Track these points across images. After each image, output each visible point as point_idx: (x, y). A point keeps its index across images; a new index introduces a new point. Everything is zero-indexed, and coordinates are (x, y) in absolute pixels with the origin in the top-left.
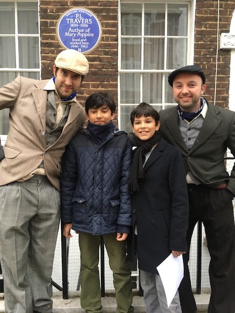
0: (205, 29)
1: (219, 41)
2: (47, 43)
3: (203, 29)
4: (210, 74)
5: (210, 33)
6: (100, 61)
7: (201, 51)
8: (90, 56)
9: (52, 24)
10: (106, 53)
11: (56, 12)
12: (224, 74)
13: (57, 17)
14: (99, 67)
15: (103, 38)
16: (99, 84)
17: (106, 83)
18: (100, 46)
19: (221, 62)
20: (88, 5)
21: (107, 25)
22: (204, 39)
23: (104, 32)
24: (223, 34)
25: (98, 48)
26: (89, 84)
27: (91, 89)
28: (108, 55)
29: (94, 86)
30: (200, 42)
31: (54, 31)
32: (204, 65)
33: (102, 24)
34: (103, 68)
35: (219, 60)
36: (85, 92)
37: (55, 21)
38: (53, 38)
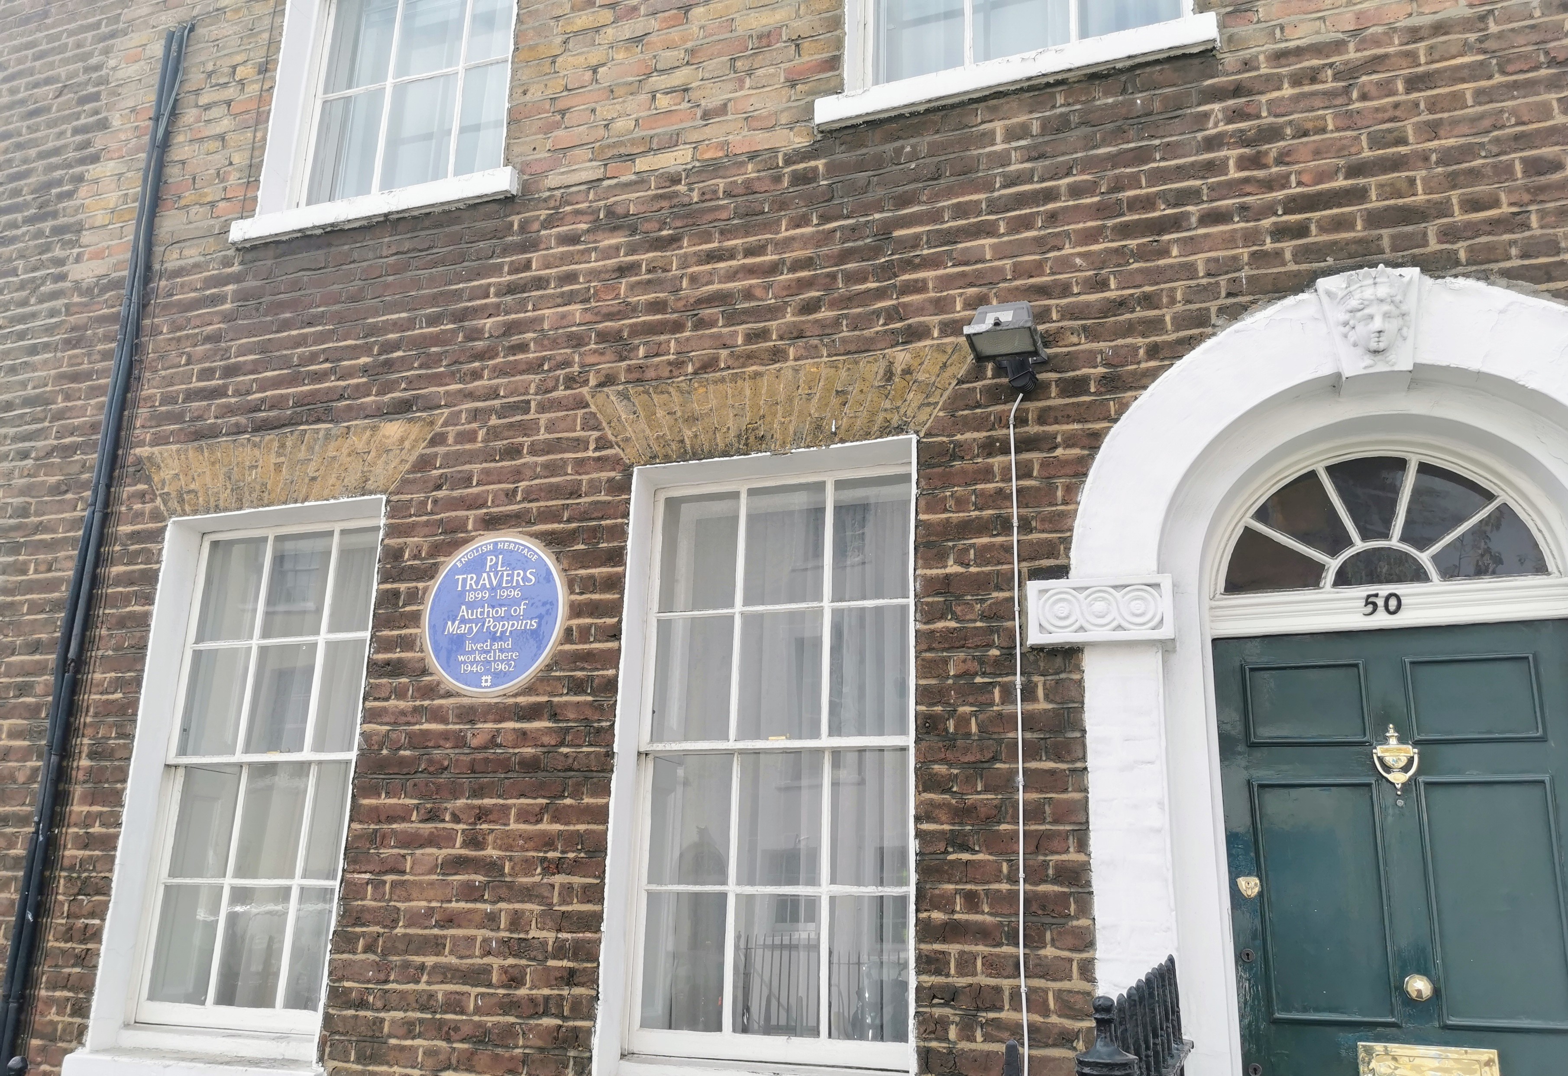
0: (960, 569)
1: (1023, 613)
2: (388, 663)
3: (953, 568)
4: (995, 759)
5: (982, 584)
6: (554, 716)
7: (946, 661)
8: (521, 700)
9: (414, 597)
10: (577, 687)
11: (431, 555)
12: (1059, 758)
13: (429, 573)
14: (546, 740)
15: (569, 631)
16: (544, 809)
17: (568, 801)
18: (556, 662)
19: (1042, 705)
20: (529, 523)
21: (589, 584)
22: (958, 610)
23: (576, 610)
24: (1033, 587)
25: (549, 668)
26: (507, 808)
27: (513, 826)
28: (584, 692)
29: (524, 816)
30: (940, 625)
31: (415, 619)
32: (963, 721)
33: (571, 584)
34: (562, 744)
35: (1029, 693)
36: (490, 838)
37: (421, 585)
38: (408, 643)
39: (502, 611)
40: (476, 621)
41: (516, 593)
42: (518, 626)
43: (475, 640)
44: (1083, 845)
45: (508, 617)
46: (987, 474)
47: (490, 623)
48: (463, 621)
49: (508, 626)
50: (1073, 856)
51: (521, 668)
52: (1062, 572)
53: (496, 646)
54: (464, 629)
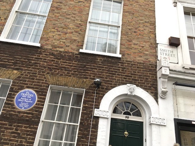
0: (87, 106)
1: (94, 112)
2: (8, 103)
3: (87, 105)
4: (88, 128)
5: (90, 108)
6: (32, 115)
7: (84, 116)
8: (28, 111)
9: (14, 95)
10: (36, 111)
11: (18, 90)
12: (95, 129)
13: (17, 92)
14: (30, 117)
15: (37, 104)
16: (28, 127)
17: (32, 126)
18: (34, 107)
19: (94, 123)
20: (34, 89)
21: (41, 98)
22: (87, 110)
23: (38, 101)
24: (96, 109)
25: (33, 108)
26: (23, 126)
27: (23, 128)
28: (37, 112)
29: (25, 127)
30: (84, 112)
31: (14, 98)
32: (85, 123)
33: (38, 98)
34: (32, 118)
35: (93, 122)
36: (19, 130)
37: (15, 93)
38: (12, 101)
39: (27, 99)
40: (23, 100)
41: (30, 97)
42: (30, 102)
43: (23, 102)
44: (96, 140)
45: (28, 100)
46: (92, 96)
47: (25, 101)
48: (21, 99)
49: (28, 101)
50: (95, 141)
51: (29, 107)
52: (98, 108)
53: (26, 104)
54: (21, 101)
